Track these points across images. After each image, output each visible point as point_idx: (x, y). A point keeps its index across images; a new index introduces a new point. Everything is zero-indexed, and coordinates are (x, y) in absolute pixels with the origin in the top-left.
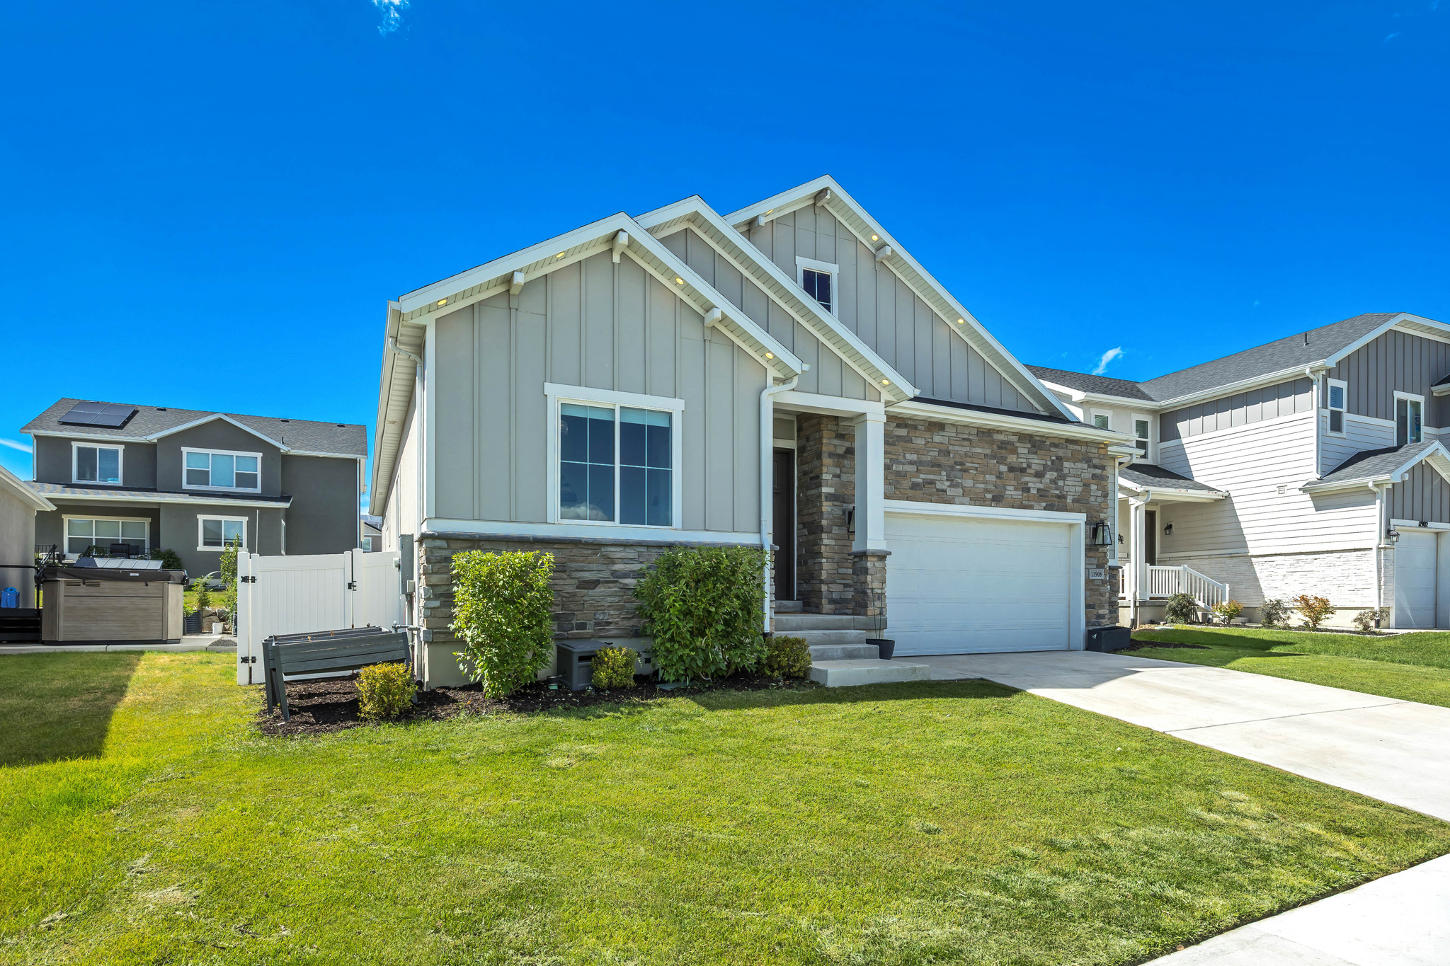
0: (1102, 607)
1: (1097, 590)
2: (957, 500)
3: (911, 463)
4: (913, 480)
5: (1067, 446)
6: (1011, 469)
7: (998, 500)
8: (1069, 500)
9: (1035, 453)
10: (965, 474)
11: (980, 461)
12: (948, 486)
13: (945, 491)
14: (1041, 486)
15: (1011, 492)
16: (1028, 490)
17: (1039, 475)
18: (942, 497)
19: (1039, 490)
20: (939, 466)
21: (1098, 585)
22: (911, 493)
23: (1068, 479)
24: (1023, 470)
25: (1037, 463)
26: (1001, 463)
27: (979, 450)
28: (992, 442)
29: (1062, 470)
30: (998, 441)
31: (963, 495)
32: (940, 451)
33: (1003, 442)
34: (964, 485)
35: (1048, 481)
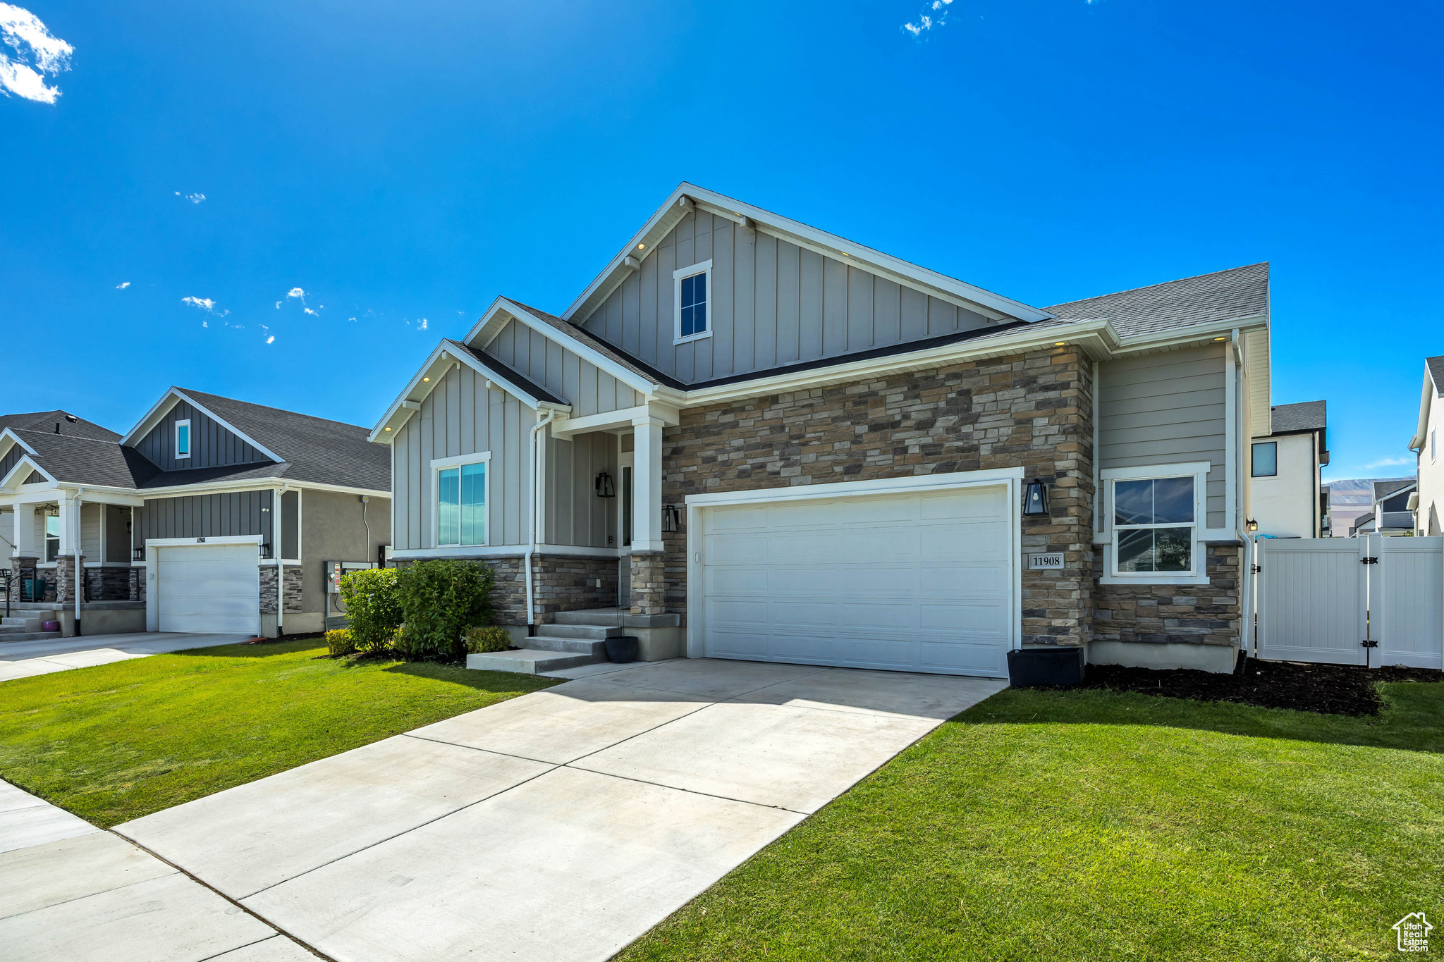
0: (1064, 615)
1: (1048, 587)
2: (793, 481)
3: (738, 449)
4: (739, 467)
5: (979, 371)
6: (875, 428)
7: (854, 471)
8: (985, 451)
9: (917, 396)
10: (802, 448)
11: (824, 428)
12: (783, 466)
13: (778, 473)
14: (928, 440)
15: (875, 457)
16: (905, 450)
17: (924, 426)
18: (776, 481)
19: (923, 447)
20: (770, 445)
21: (1052, 579)
22: (738, 482)
23: (981, 419)
24: (895, 425)
25: (918, 410)
26: (858, 424)
27: (825, 415)
28: (845, 399)
29: (969, 409)
30: (854, 395)
31: (803, 474)
32: (772, 429)
33: (861, 396)
34: (802, 461)
35: (941, 430)
